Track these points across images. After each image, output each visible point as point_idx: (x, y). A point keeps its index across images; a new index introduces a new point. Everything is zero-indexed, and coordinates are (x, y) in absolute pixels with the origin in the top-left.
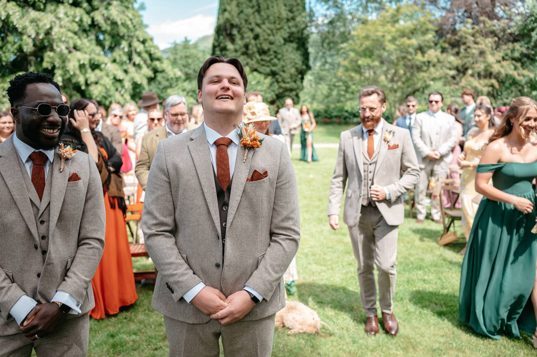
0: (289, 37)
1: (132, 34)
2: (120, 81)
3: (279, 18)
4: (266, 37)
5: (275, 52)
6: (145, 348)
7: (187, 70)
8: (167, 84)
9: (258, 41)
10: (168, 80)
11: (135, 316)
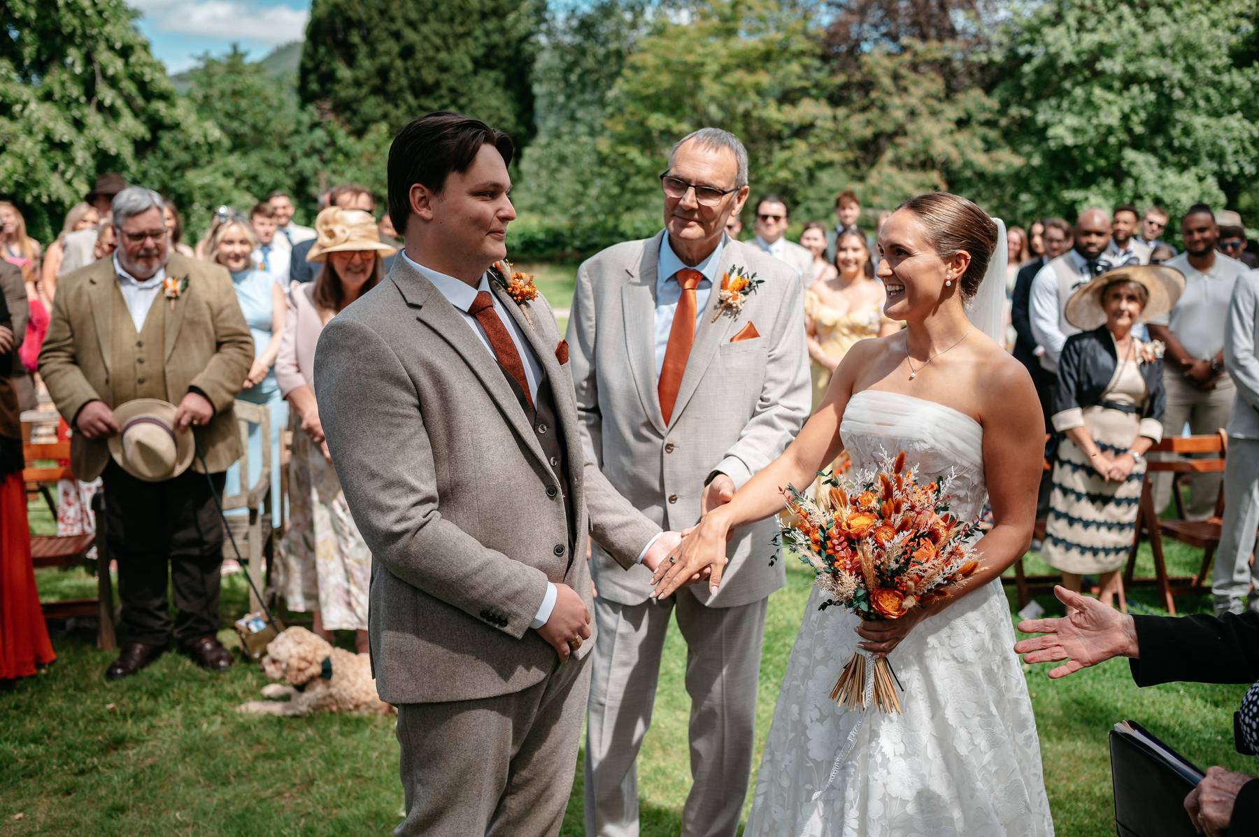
0: (486, 56)
1: (95, 31)
2: (64, 147)
3: (461, 8)
4: (431, 53)
5: (452, 90)
6: (57, 772)
7: (235, 125)
8: (185, 157)
9: (410, 63)
10: (187, 148)
11: (40, 701)
